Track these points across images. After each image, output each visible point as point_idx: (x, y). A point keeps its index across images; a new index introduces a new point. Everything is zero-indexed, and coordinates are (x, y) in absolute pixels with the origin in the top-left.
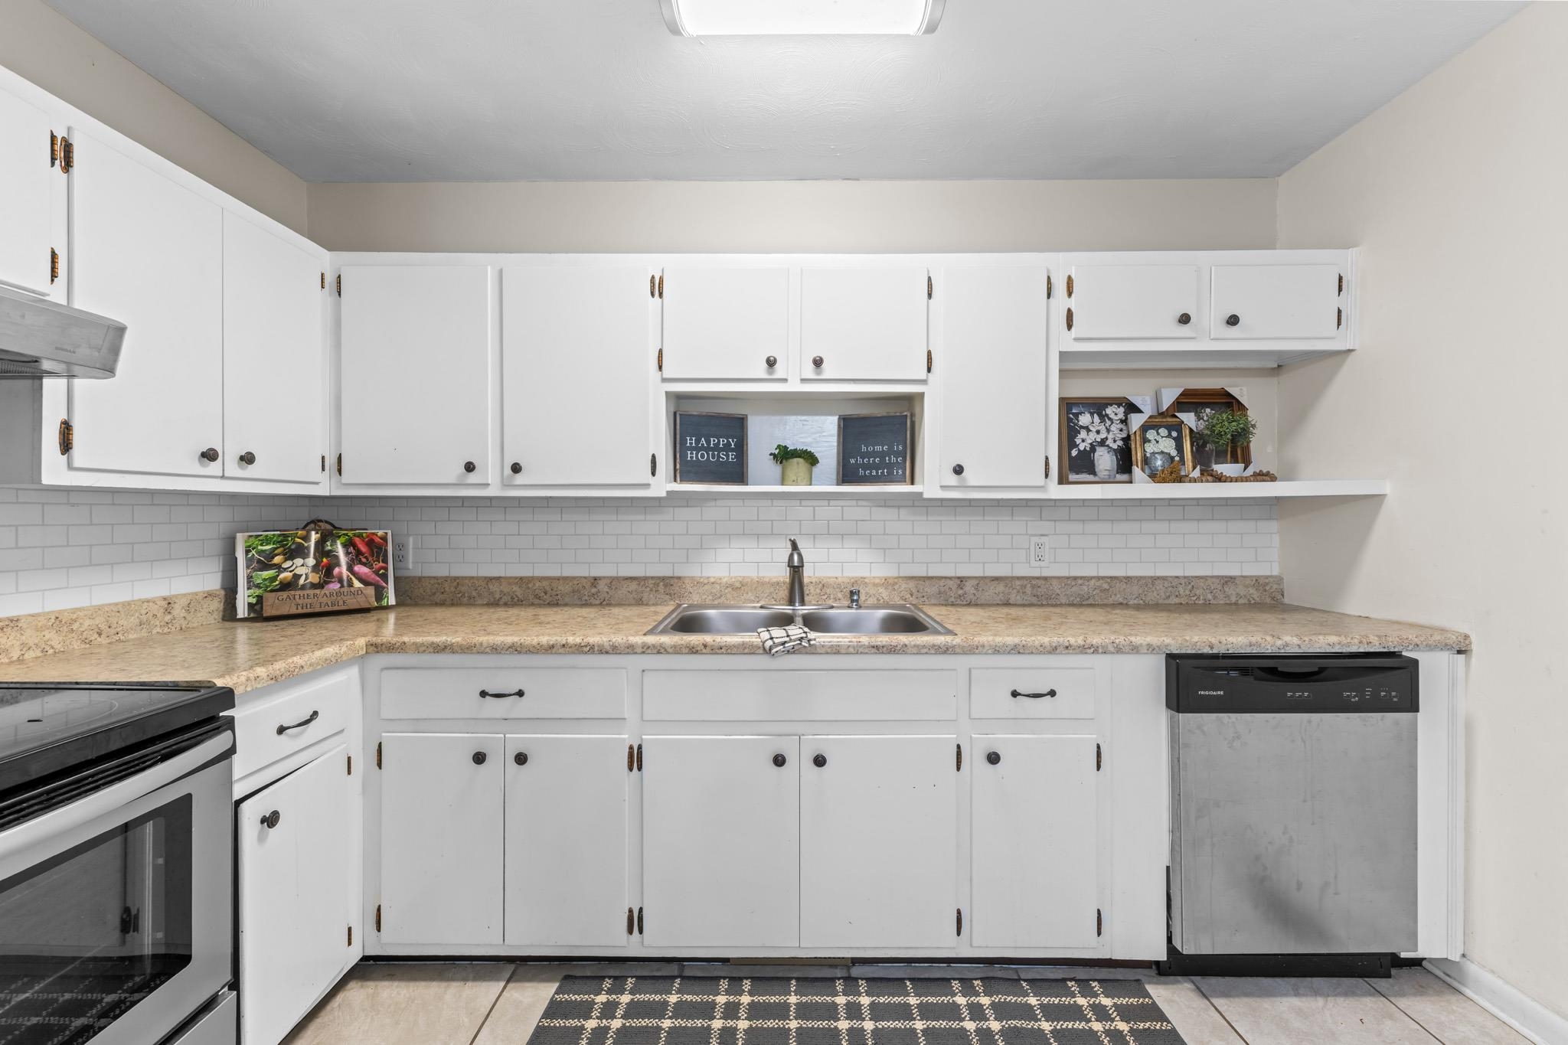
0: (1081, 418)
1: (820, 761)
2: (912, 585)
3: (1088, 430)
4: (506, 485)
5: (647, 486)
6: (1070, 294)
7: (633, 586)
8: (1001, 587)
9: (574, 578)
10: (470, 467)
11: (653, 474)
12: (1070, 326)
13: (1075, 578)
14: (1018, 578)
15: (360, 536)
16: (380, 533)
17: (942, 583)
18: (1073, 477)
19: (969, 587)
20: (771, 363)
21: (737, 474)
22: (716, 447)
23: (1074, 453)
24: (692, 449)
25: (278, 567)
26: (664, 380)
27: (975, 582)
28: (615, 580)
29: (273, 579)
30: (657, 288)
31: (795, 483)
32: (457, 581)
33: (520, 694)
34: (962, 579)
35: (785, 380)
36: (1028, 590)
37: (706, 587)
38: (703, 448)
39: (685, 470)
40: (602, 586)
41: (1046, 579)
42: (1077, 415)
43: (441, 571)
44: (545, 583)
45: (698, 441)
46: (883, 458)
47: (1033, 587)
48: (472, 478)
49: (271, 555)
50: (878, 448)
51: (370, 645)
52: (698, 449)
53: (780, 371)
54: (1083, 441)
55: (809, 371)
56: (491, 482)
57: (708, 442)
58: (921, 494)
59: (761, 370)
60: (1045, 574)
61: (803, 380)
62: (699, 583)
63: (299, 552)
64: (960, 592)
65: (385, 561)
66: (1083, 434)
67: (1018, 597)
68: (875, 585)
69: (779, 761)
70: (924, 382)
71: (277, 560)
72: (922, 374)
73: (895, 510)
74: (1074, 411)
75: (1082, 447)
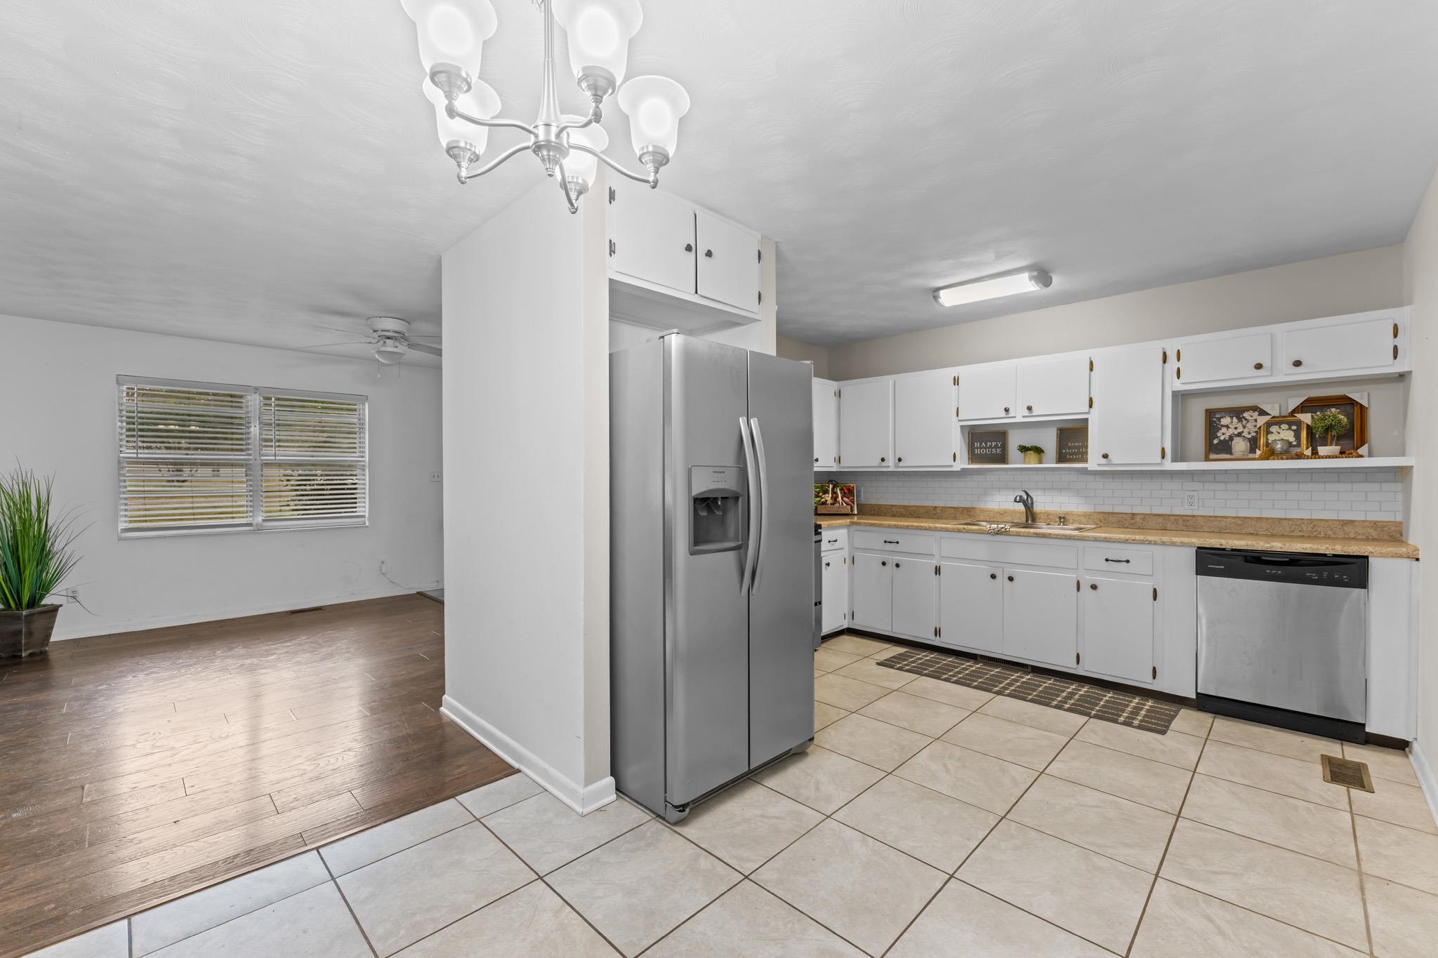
0: (1222, 420)
1: (1011, 579)
2: (1101, 516)
3: (1228, 427)
4: (897, 466)
5: (951, 466)
6: (1179, 360)
7: (952, 511)
8: (1160, 520)
9: (926, 507)
10: (883, 460)
11: (954, 461)
12: (1179, 377)
13: (1216, 517)
14: (1173, 515)
15: (845, 486)
16: (852, 485)
17: (1121, 516)
18: (1212, 456)
19: (1138, 519)
20: (1007, 410)
21: (1002, 459)
22: (991, 447)
23: (1216, 441)
24: (977, 448)
25: (821, 497)
26: (960, 421)
27: (1142, 516)
28: (944, 509)
29: (820, 501)
30: (956, 381)
31: (1029, 463)
32: (879, 506)
33: (897, 543)
34: (1133, 514)
35: (1015, 417)
36: (1180, 522)
37: (987, 513)
38: (983, 447)
39: (974, 458)
40: (938, 510)
41: (1193, 516)
42: (1219, 419)
43: (873, 502)
44: (914, 508)
45: (980, 445)
46: (1079, 449)
47: (1184, 521)
48: (884, 464)
49: (819, 493)
50: (1077, 444)
51: (850, 522)
52: (980, 448)
53: (1012, 413)
54: (1223, 434)
55: (1026, 413)
56: (891, 465)
57: (986, 444)
58: (1087, 468)
59: (1003, 414)
60: (1196, 513)
61: (1024, 417)
62: (983, 511)
63: (826, 492)
64: (1132, 521)
65: (854, 496)
66: (1224, 430)
67: (1173, 526)
68: (1078, 515)
69: (993, 577)
70: (1088, 413)
71: (821, 494)
72: (1086, 408)
73: (1093, 476)
74: (1217, 416)
75: (1222, 438)
